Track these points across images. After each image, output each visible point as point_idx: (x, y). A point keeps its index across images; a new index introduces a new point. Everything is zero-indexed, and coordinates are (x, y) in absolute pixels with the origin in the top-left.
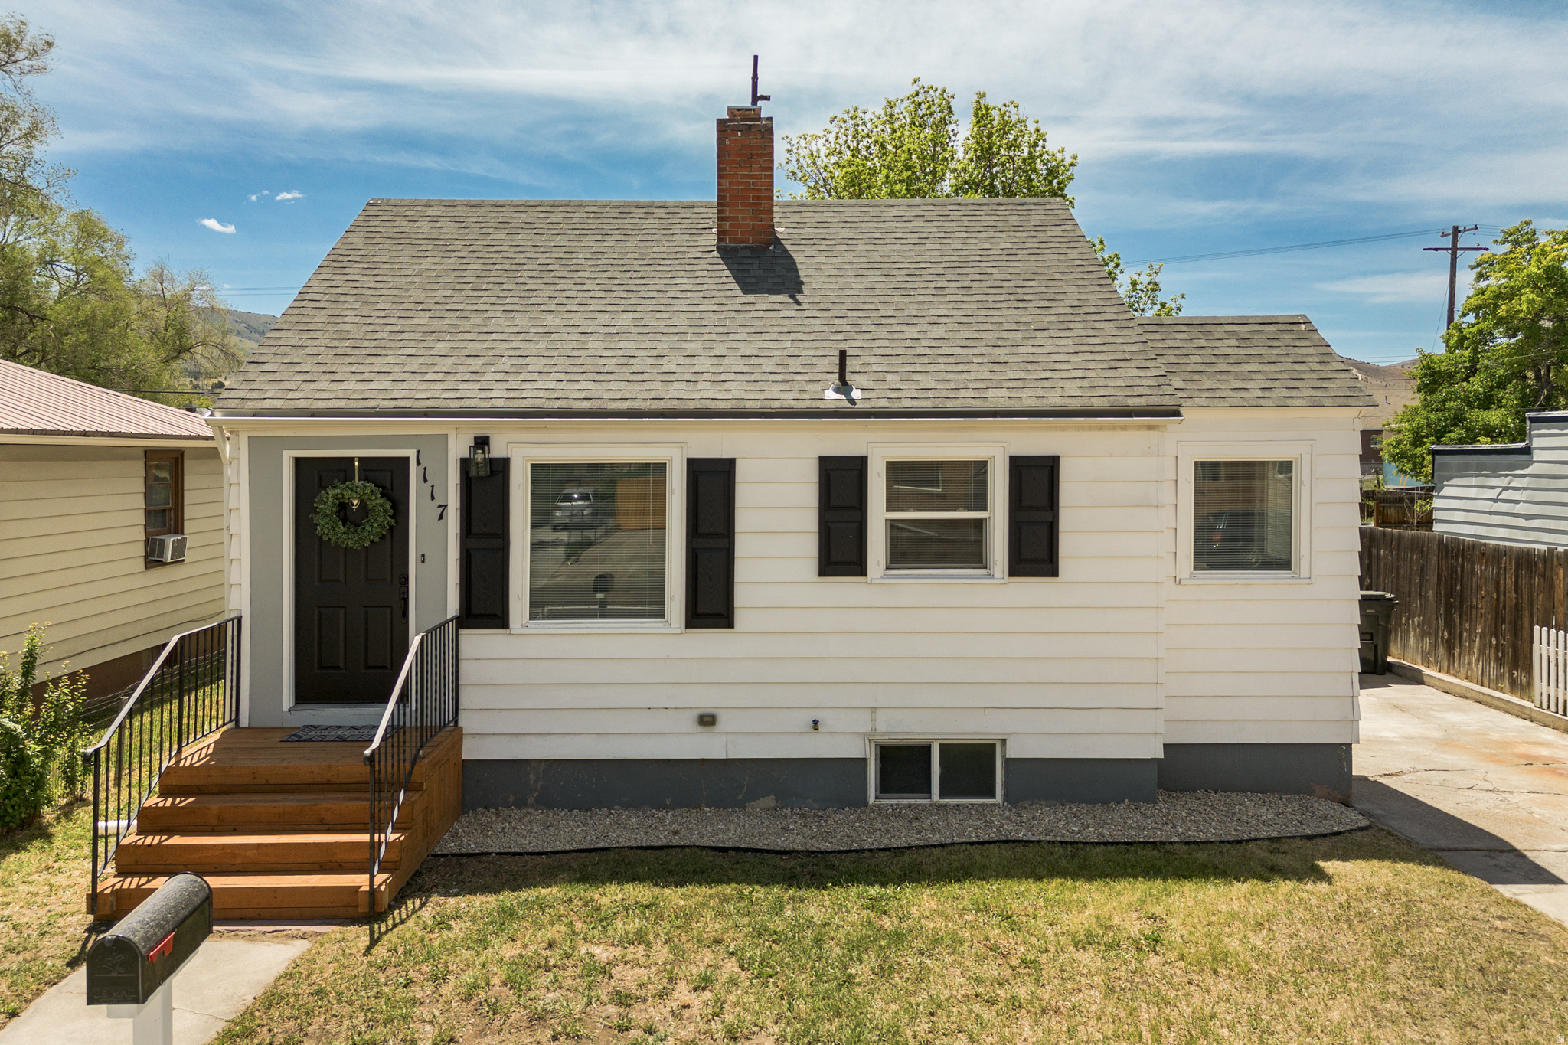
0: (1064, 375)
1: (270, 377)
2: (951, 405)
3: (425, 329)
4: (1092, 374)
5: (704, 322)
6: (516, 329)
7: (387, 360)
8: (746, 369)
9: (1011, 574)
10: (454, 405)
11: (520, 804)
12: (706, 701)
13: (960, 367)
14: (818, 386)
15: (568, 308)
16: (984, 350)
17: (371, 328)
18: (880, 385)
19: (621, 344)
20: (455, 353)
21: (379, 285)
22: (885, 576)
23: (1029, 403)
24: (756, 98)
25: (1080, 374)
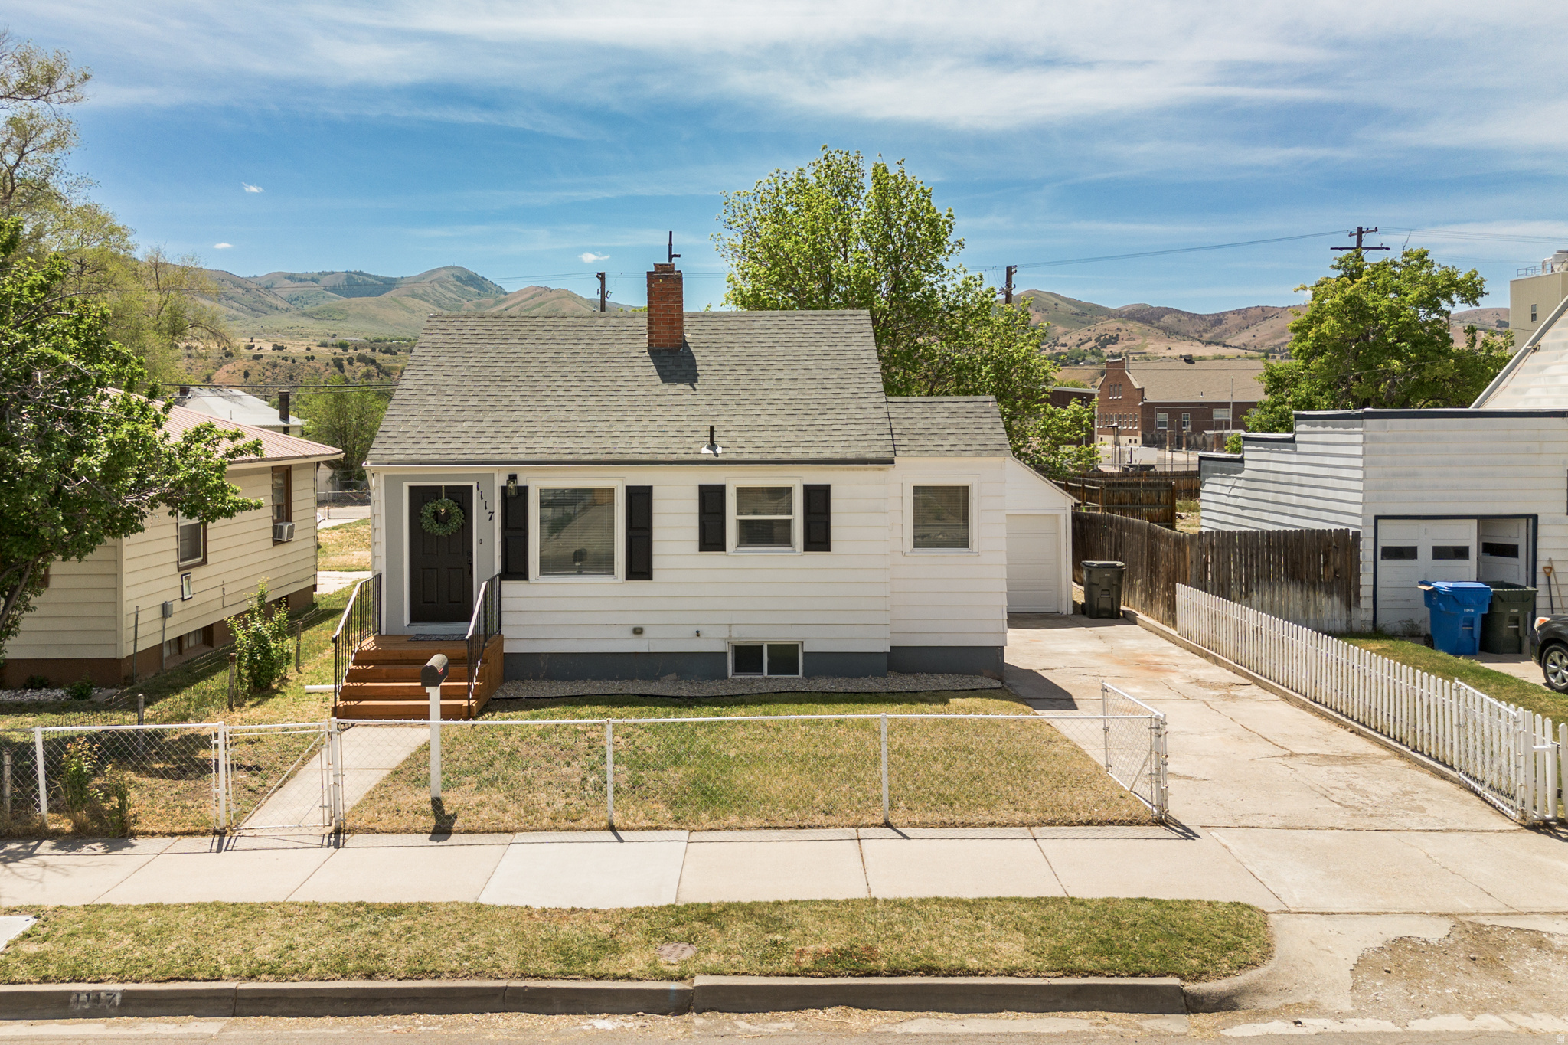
0: (836, 439)
1: (394, 441)
2: (770, 457)
3: (476, 408)
4: (851, 438)
5: (638, 403)
6: (528, 408)
7: (457, 429)
8: (659, 434)
9: (805, 550)
10: (498, 458)
11: (536, 678)
12: (637, 621)
13: (780, 433)
14: (699, 445)
15: (558, 393)
16: (795, 422)
17: (445, 408)
18: (733, 445)
19: (589, 418)
20: (496, 424)
21: (446, 378)
22: (736, 551)
23: (813, 456)
24: (671, 257)
25: (845, 438)
